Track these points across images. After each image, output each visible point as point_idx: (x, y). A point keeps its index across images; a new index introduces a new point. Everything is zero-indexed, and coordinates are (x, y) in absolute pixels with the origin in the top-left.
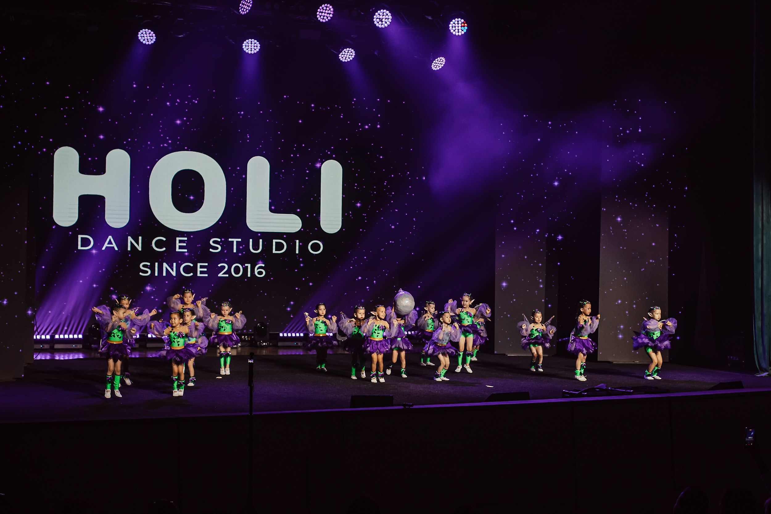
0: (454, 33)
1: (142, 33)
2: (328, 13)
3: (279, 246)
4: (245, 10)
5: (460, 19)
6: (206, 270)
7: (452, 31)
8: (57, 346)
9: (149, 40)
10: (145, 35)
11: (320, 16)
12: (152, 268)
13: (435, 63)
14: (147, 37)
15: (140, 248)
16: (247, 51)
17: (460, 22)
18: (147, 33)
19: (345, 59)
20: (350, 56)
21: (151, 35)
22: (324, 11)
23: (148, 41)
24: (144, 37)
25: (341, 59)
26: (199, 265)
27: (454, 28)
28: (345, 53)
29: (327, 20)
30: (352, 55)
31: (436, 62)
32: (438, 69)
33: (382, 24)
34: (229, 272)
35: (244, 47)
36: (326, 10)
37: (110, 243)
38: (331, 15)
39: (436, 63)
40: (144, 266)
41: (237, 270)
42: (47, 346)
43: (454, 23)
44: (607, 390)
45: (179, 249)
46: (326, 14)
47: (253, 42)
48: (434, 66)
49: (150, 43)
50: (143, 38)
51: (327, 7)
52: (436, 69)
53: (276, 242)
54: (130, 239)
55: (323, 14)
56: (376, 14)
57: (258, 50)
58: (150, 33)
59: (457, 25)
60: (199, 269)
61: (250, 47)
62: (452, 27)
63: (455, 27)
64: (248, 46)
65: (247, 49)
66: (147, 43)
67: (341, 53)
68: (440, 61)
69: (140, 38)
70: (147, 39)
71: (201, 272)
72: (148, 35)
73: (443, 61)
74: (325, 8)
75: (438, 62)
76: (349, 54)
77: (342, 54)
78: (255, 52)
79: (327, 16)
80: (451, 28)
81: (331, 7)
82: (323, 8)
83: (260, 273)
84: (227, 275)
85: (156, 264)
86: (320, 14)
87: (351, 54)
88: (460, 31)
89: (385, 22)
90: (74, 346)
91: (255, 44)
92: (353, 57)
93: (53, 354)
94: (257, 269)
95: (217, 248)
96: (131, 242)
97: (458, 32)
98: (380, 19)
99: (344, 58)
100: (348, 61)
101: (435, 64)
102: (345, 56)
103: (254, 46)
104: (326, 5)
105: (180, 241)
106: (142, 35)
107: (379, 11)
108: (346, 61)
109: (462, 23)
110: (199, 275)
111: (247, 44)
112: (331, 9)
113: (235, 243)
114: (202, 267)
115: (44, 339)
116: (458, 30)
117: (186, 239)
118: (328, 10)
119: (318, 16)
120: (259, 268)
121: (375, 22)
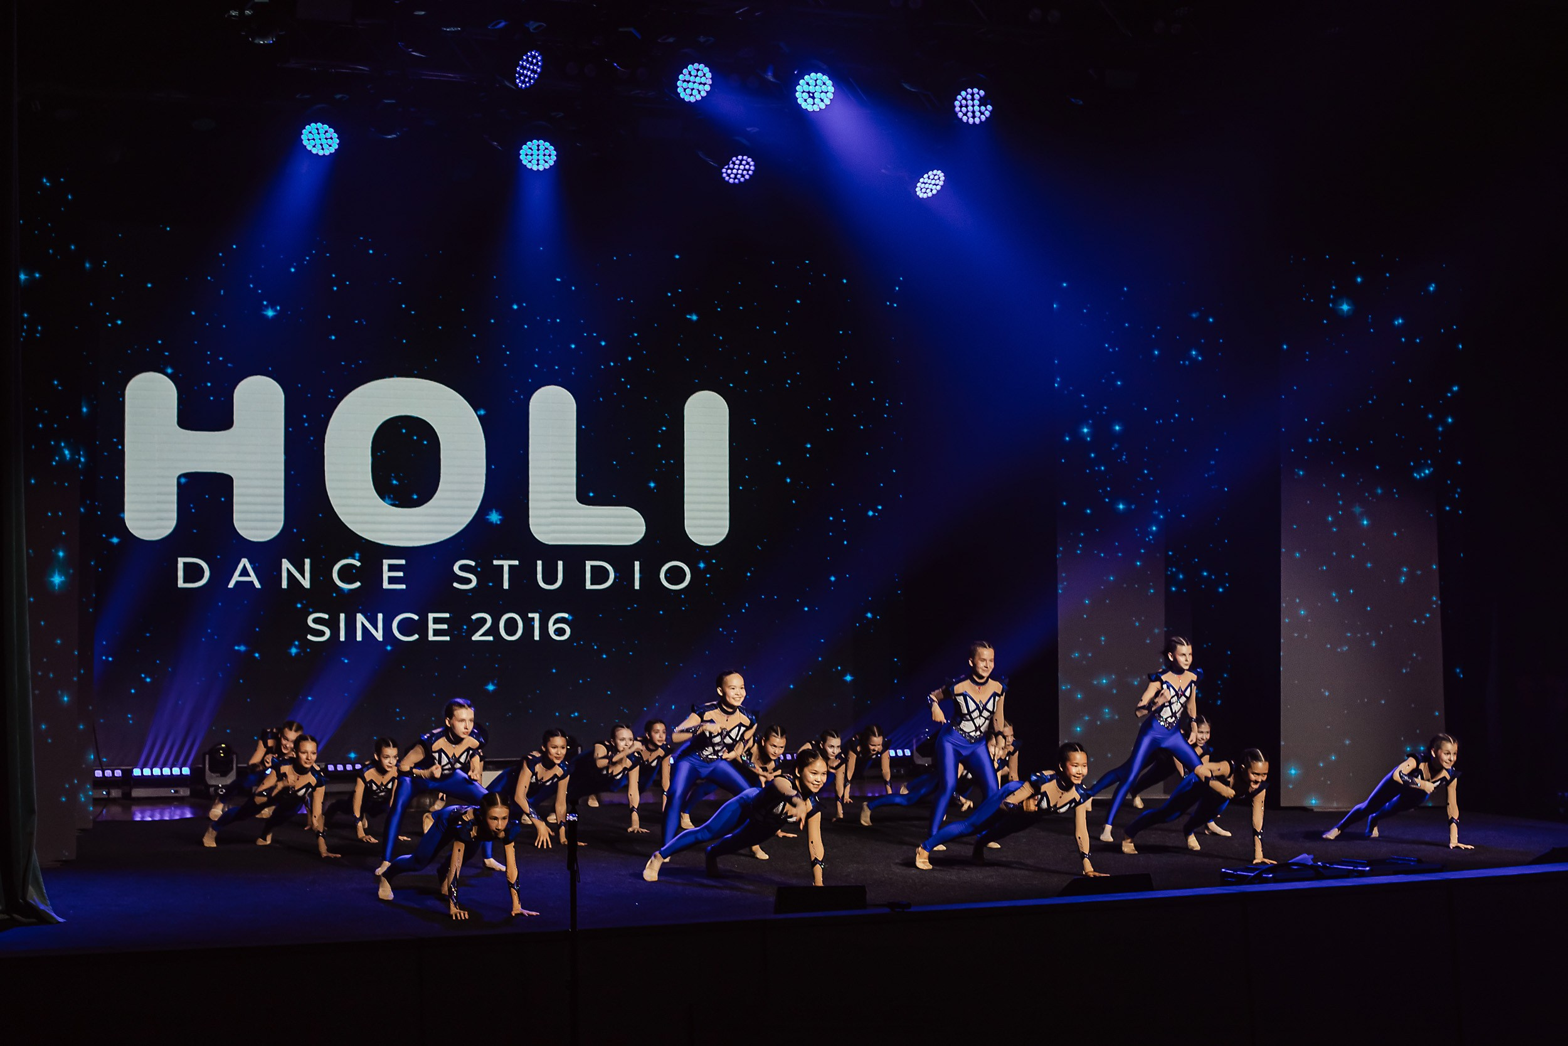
0: (965, 119)
1: (310, 132)
2: (700, 84)
3: (599, 575)
4: (527, 80)
5: (976, 90)
6: (445, 627)
7: (960, 115)
8: (137, 793)
9: (326, 146)
10: (317, 136)
11: (685, 90)
12: (333, 624)
13: (923, 183)
14: (320, 139)
15: (306, 584)
16: (529, 166)
17: (977, 96)
18: (321, 131)
19: (735, 178)
20: (745, 172)
23: (323, 149)
24: (313, 139)
25: (727, 178)
26: (431, 616)
27: (964, 109)
28: (735, 165)
29: (699, 97)
30: (748, 170)
31: (925, 181)
32: (930, 195)
33: (814, 104)
34: (493, 630)
35: (522, 157)
36: (696, 76)
37: (244, 572)
38: (707, 88)
39: (925, 183)
40: (315, 621)
41: (511, 627)
43: (965, 99)
44: (1314, 867)
45: (389, 583)
46: (696, 86)
47: (542, 147)
48: (922, 190)
49: (327, 153)
50: (312, 141)
51: (698, 70)
52: (925, 196)
53: (592, 566)
54: (286, 564)
55: (690, 85)
56: (801, 82)
57: (552, 163)
58: (326, 132)
59: (970, 102)
60: (432, 626)
61: (535, 157)
62: (961, 107)
63: (967, 106)
64: (532, 155)
65: (530, 162)
66: (321, 153)
67: (726, 167)
68: (934, 179)
69: (305, 142)
70: (321, 145)
71: (437, 632)
72: (323, 136)
73: (939, 178)
74: (694, 73)
75: (929, 182)
76: (742, 167)
77: (729, 168)
78: (547, 168)
79: (698, 90)
80: (957, 109)
81: (706, 70)
82: (690, 73)
83: (559, 632)
84: (491, 638)
85: (342, 616)
86: (685, 85)
87: (747, 167)
88: (978, 114)
89: (821, 99)
90: (173, 791)
92: (751, 173)
93: (129, 808)
94: (554, 624)
95: (469, 581)
96: (289, 571)
97: (974, 117)
98: (809, 92)
99: (732, 176)
100: (740, 182)
101: (923, 185)
102: (735, 171)
103: (544, 155)
104: (696, 65)
105: (392, 568)
106: (310, 136)
107: (806, 77)
108: (737, 182)
109: (981, 98)
110: (431, 638)
111: (530, 150)
112: (706, 75)
113: (506, 570)
114: (437, 621)
115: (110, 777)
116: (973, 112)
117: (403, 562)
118: (701, 77)
119: (680, 90)
120: (557, 621)
121: (800, 101)
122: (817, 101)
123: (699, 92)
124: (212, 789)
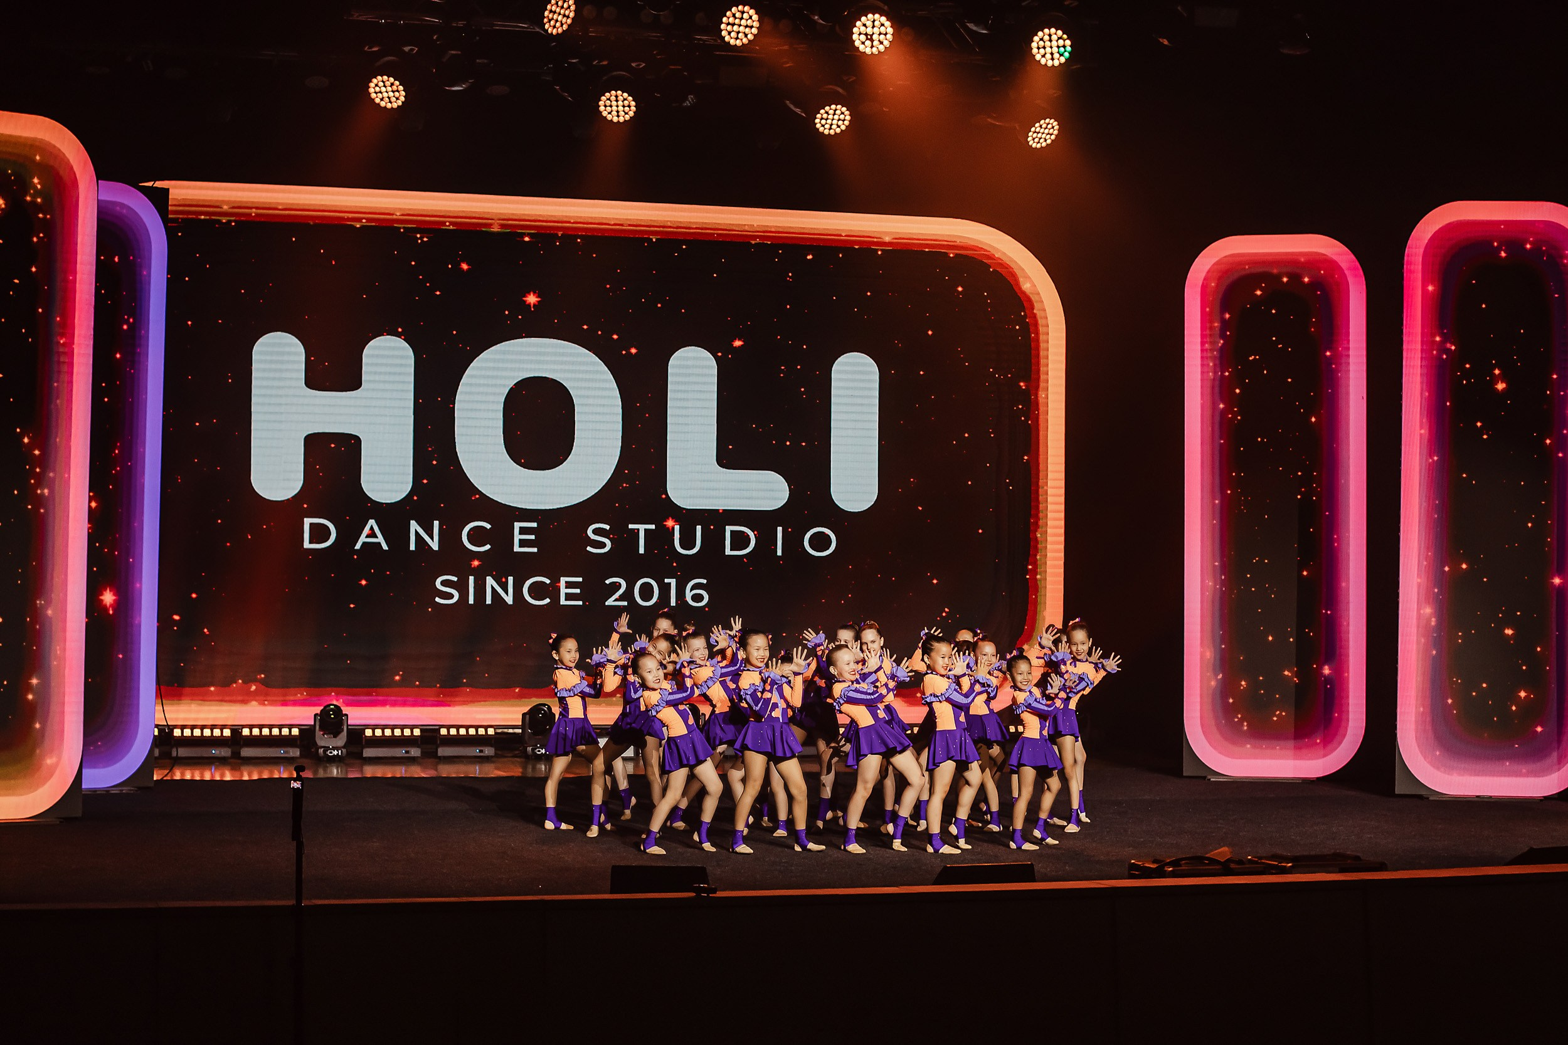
0: (1043, 61)
1: (377, 85)
2: (746, 26)
3: (740, 541)
4: (558, 24)
5: (1053, 30)
6: (578, 591)
7: (1038, 57)
8: (246, 752)
9: (393, 99)
10: (383, 89)
11: (729, 33)
12: (462, 587)
13: (1035, 132)
14: (387, 92)
15: (435, 546)
16: (609, 117)
17: (1054, 37)
18: (388, 83)
19: (830, 129)
20: (840, 123)
21: (395, 88)
22: (737, 21)
23: (390, 102)
24: (381, 92)
25: (821, 129)
26: (563, 580)
27: (1042, 51)
28: (828, 114)
29: (745, 41)
30: (844, 120)
31: (1037, 130)
32: (1044, 144)
33: (872, 47)
34: (628, 595)
35: (602, 108)
36: (742, 19)
37: (372, 534)
38: (754, 31)
39: (1038, 133)
40: (443, 583)
41: (646, 592)
42: (225, 752)
43: (1041, 39)
45: (520, 546)
46: (742, 29)
47: (621, 97)
48: (1034, 139)
49: (395, 105)
50: (380, 95)
51: (743, 12)
52: (1039, 145)
53: (731, 531)
54: (414, 526)
55: (736, 28)
56: (858, 23)
57: (631, 114)
58: (392, 84)
59: (1048, 44)
60: (564, 591)
61: (614, 108)
62: (1038, 48)
63: (1044, 48)
64: (611, 106)
65: (609, 113)
66: (389, 106)
67: (819, 117)
68: (1046, 128)
69: (373, 95)
70: (389, 98)
71: (569, 597)
72: (389, 89)
73: (1053, 127)
74: (738, 15)
75: (1042, 130)
76: (836, 117)
77: (822, 119)
78: (627, 119)
79: (744, 33)
80: (1035, 51)
81: (752, 12)
82: (734, 15)
83: (697, 598)
84: (625, 603)
85: (472, 579)
86: (729, 28)
87: (842, 117)
88: (1056, 56)
89: (879, 41)
90: (282, 752)
91: (626, 102)
92: (847, 123)
93: (238, 768)
94: (691, 591)
95: (603, 545)
96: (417, 532)
97: (1053, 59)
98: (866, 34)
99: (827, 126)
100: (835, 133)
101: (1035, 135)
102: (829, 121)
103: (624, 106)
104: (740, 8)
105: (523, 531)
106: (377, 89)
107: (863, 19)
108: (832, 132)
109: (1059, 38)
110: (563, 602)
111: (608, 101)
112: (753, 18)
113: (642, 535)
114: (569, 585)
115: (219, 737)
116: (1052, 54)
117: (535, 525)
118: (747, 20)
119: (724, 33)
120: (696, 586)
121: (857, 43)
122: (875, 43)
123: (746, 35)
124: (321, 751)
